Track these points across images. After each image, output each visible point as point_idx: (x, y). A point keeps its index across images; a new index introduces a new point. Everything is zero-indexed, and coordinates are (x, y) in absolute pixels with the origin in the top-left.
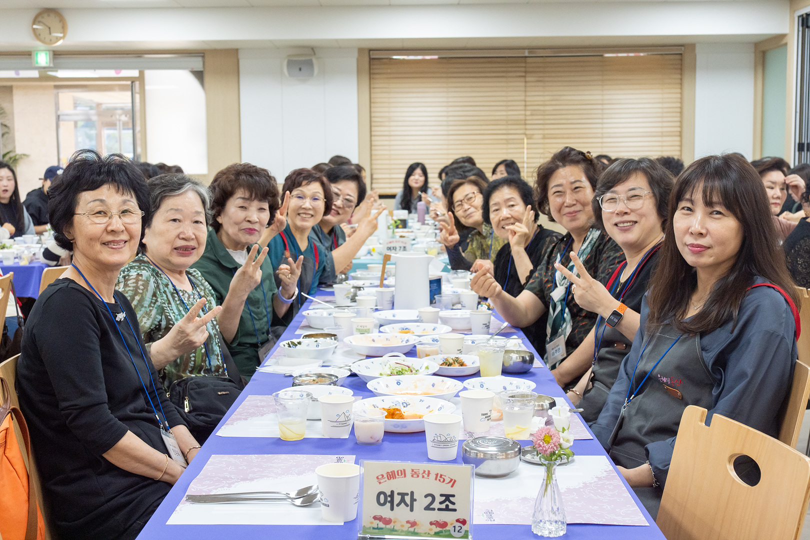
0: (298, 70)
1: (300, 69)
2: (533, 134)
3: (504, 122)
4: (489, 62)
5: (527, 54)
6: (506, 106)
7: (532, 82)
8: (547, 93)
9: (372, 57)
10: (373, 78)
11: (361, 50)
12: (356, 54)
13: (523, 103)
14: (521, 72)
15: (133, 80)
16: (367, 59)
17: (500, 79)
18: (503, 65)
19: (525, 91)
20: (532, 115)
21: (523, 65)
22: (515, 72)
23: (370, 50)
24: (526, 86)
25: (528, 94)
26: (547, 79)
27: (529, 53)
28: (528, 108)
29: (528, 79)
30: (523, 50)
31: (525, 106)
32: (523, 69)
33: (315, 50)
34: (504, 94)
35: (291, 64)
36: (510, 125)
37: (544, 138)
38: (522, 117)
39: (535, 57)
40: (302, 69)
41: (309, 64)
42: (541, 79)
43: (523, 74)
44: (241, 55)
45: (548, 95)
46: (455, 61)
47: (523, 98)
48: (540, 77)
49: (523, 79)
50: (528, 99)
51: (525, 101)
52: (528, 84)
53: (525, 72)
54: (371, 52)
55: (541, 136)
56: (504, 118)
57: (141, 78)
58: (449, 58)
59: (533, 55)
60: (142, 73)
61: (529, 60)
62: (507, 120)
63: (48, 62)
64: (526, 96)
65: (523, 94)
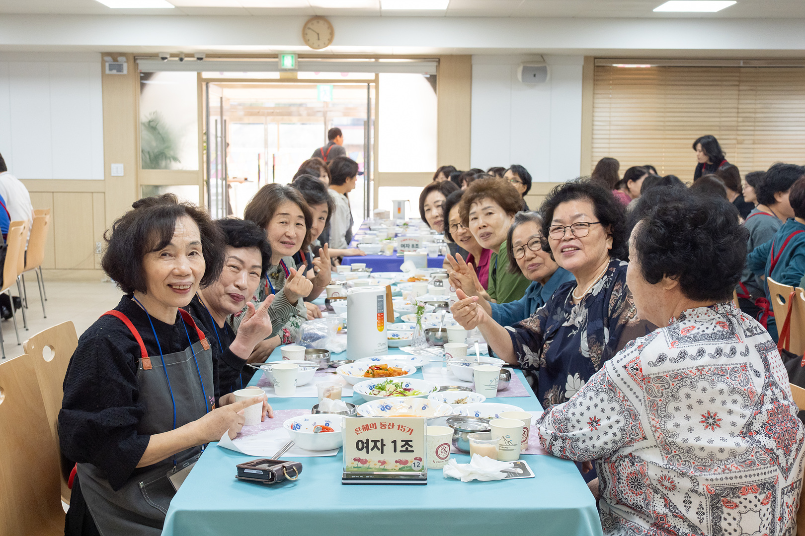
0: (533, 76)
1: (535, 76)
2: (744, 140)
3: (718, 128)
4: (705, 72)
5: (742, 65)
6: (720, 113)
7: (745, 90)
8: (758, 102)
9: (597, 64)
10: (597, 85)
11: (587, 58)
12: (582, 62)
13: (736, 110)
14: (735, 81)
15: (368, 82)
16: (592, 66)
17: (717, 88)
18: (717, 74)
19: (739, 99)
20: (743, 122)
21: (738, 75)
22: (729, 81)
23: (595, 58)
24: (739, 95)
25: (741, 101)
26: (759, 88)
27: (744, 63)
28: (740, 115)
29: (741, 88)
30: (739, 61)
31: (738, 113)
32: (737, 78)
33: (544, 57)
34: (718, 101)
35: (526, 70)
36: (723, 130)
37: (754, 143)
38: (734, 124)
39: (749, 67)
40: (536, 76)
41: (543, 70)
42: (752, 88)
43: (737, 83)
44: (474, 61)
45: (760, 104)
46: (673, 69)
47: (736, 106)
48: (752, 86)
49: (736, 88)
50: (740, 106)
51: (738, 108)
52: (741, 93)
53: (739, 81)
54: (596, 60)
55: (751, 142)
56: (717, 124)
57: (376, 81)
58: (669, 67)
59: (748, 66)
60: (377, 76)
61: (743, 70)
62: (719, 126)
63: (294, 65)
64: (738, 104)
65: (736, 101)
